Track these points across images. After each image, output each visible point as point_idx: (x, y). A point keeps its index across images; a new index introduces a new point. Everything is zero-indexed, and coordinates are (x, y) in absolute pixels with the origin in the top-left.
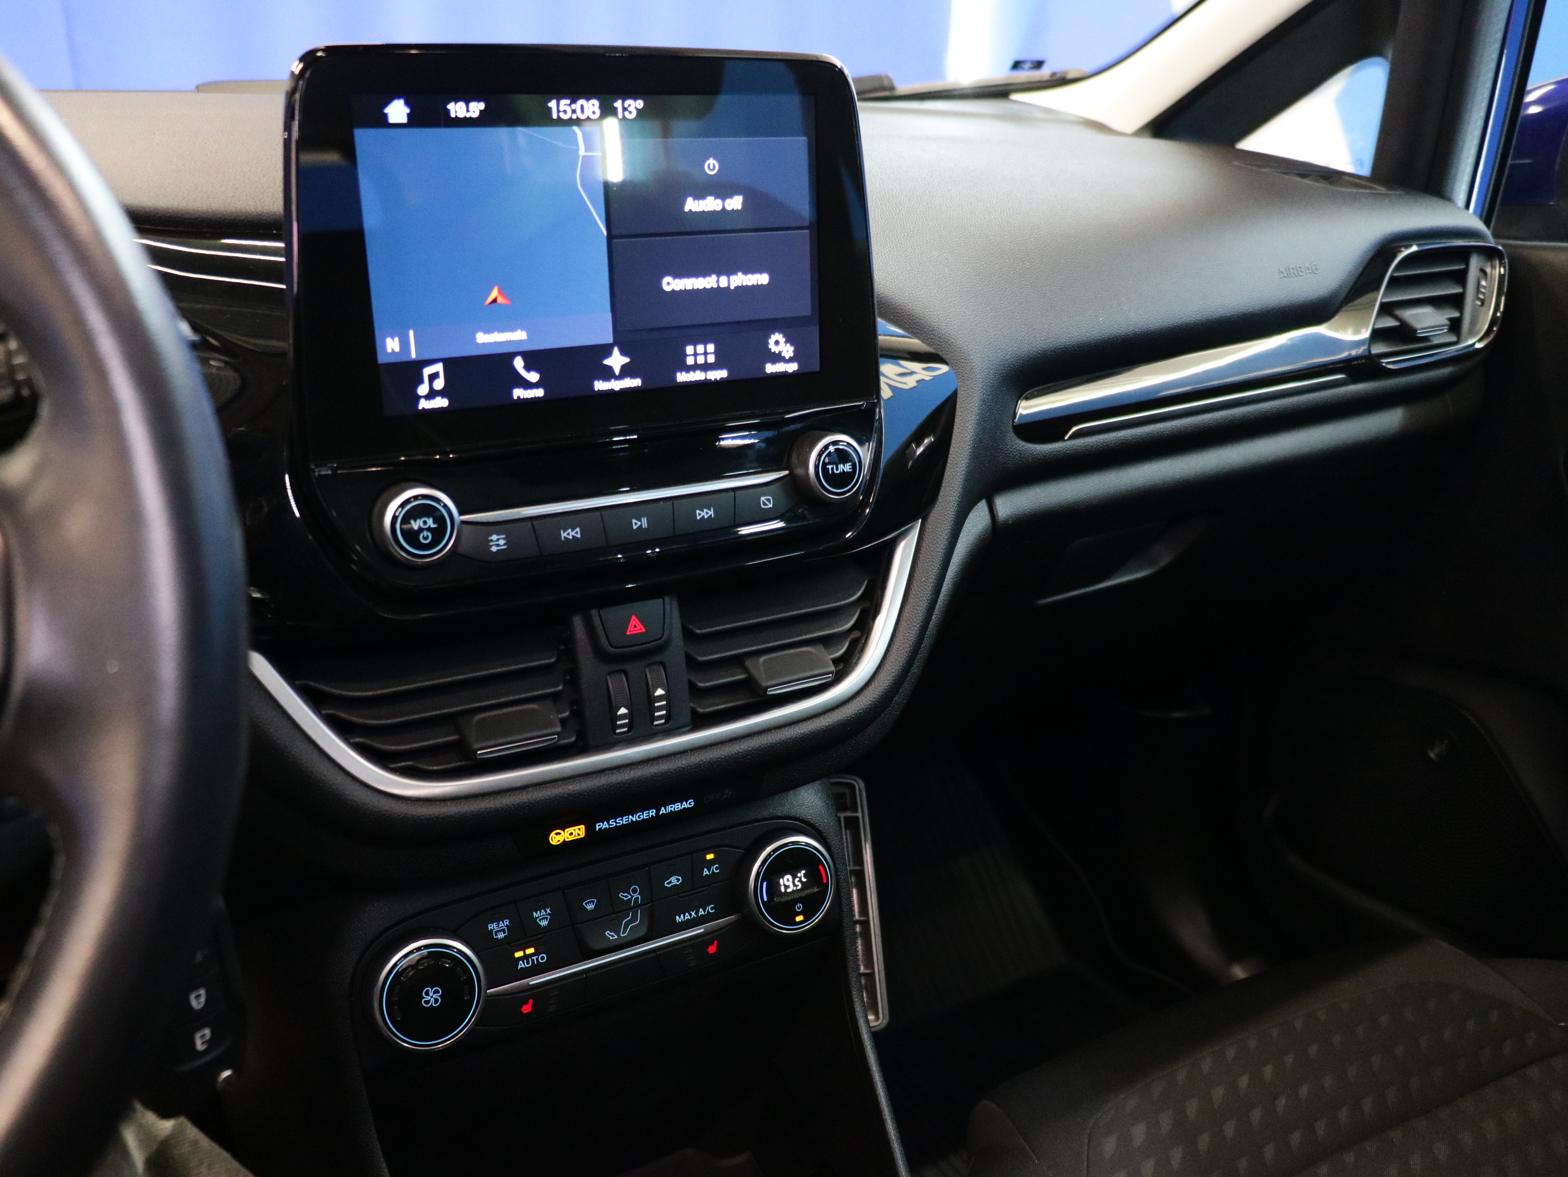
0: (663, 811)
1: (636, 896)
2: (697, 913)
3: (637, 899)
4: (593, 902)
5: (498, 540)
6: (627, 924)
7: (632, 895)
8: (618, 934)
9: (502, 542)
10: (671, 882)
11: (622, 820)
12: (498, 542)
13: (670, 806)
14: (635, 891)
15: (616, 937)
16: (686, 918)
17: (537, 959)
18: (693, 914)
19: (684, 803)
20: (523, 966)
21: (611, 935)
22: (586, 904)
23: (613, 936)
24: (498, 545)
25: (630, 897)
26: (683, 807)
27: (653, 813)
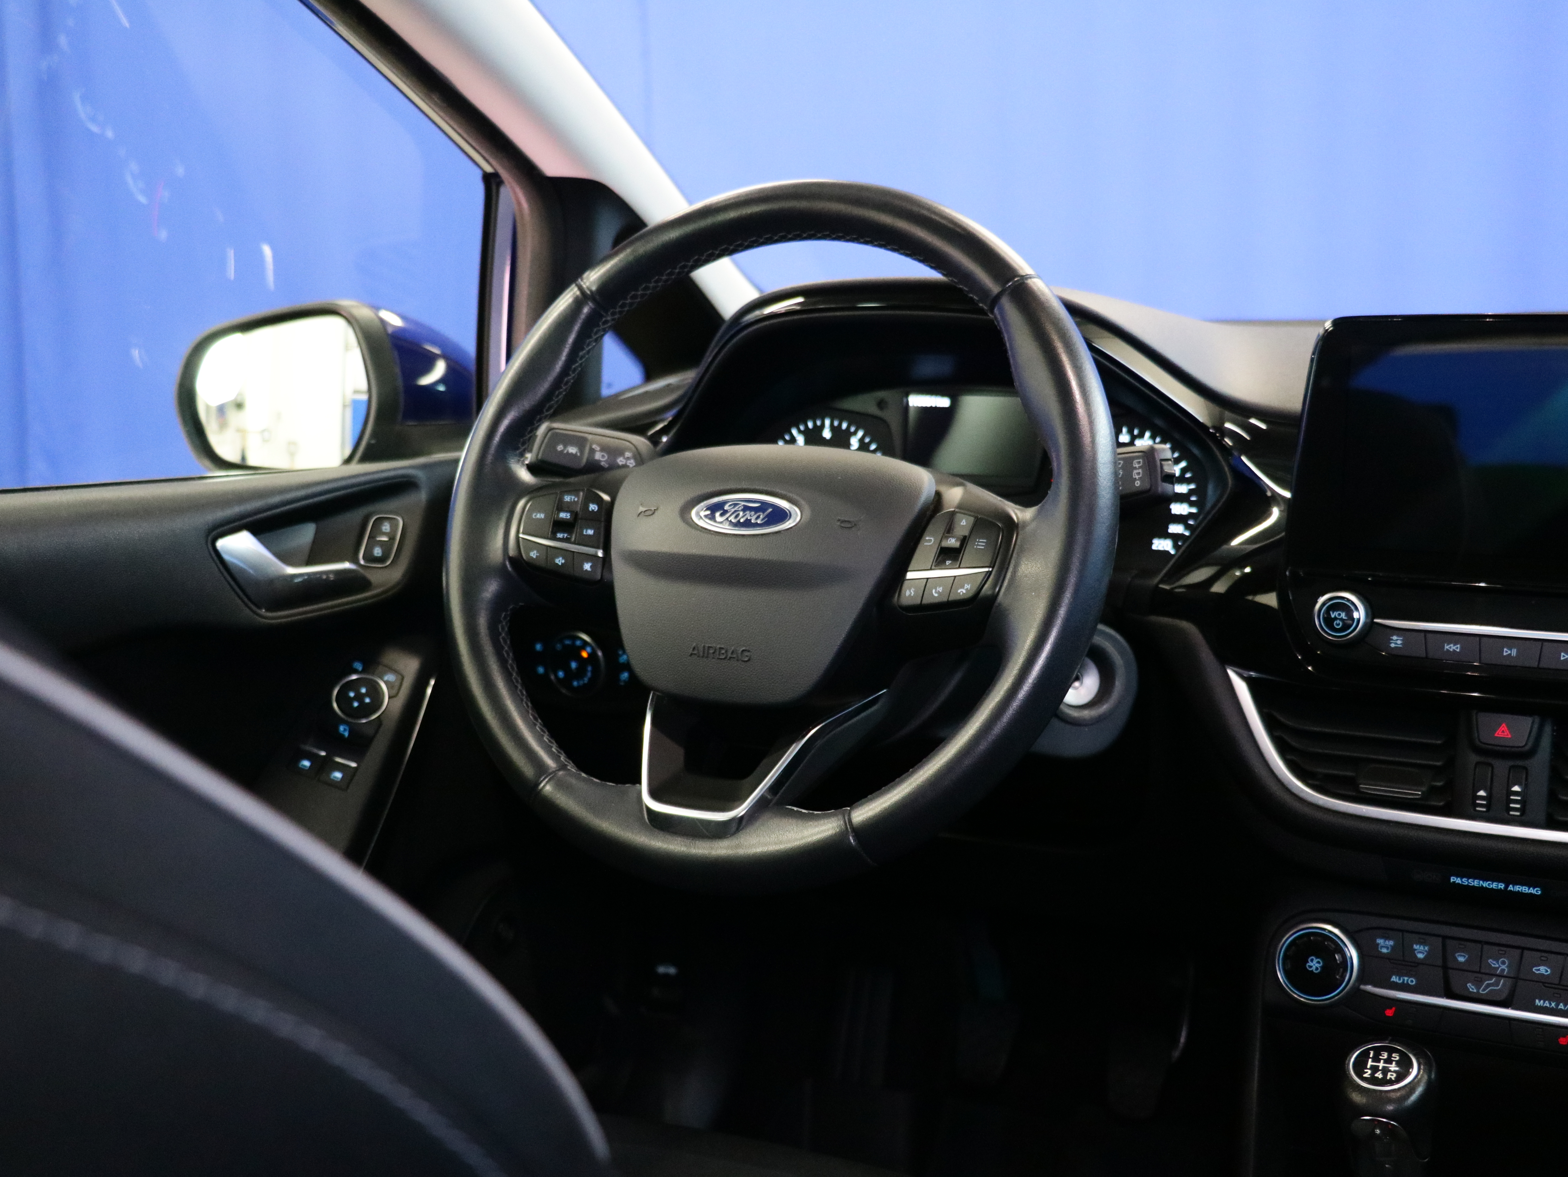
0: (1511, 888)
1: (1503, 967)
2: (1557, 1005)
3: (1503, 970)
4: (1465, 956)
5: (1397, 640)
6: (1488, 985)
7: (1501, 965)
8: (1478, 988)
9: (1399, 642)
10: (1539, 970)
11: (1474, 882)
12: (1396, 642)
13: (1518, 886)
14: (1503, 963)
15: (1475, 991)
16: (1545, 1005)
17: (1408, 980)
18: (1553, 1005)
19: (1531, 888)
20: (1395, 980)
21: (1472, 988)
22: (1458, 955)
23: (1473, 989)
24: (1396, 644)
25: (1498, 966)
26: (1530, 891)
27: (1502, 886)
